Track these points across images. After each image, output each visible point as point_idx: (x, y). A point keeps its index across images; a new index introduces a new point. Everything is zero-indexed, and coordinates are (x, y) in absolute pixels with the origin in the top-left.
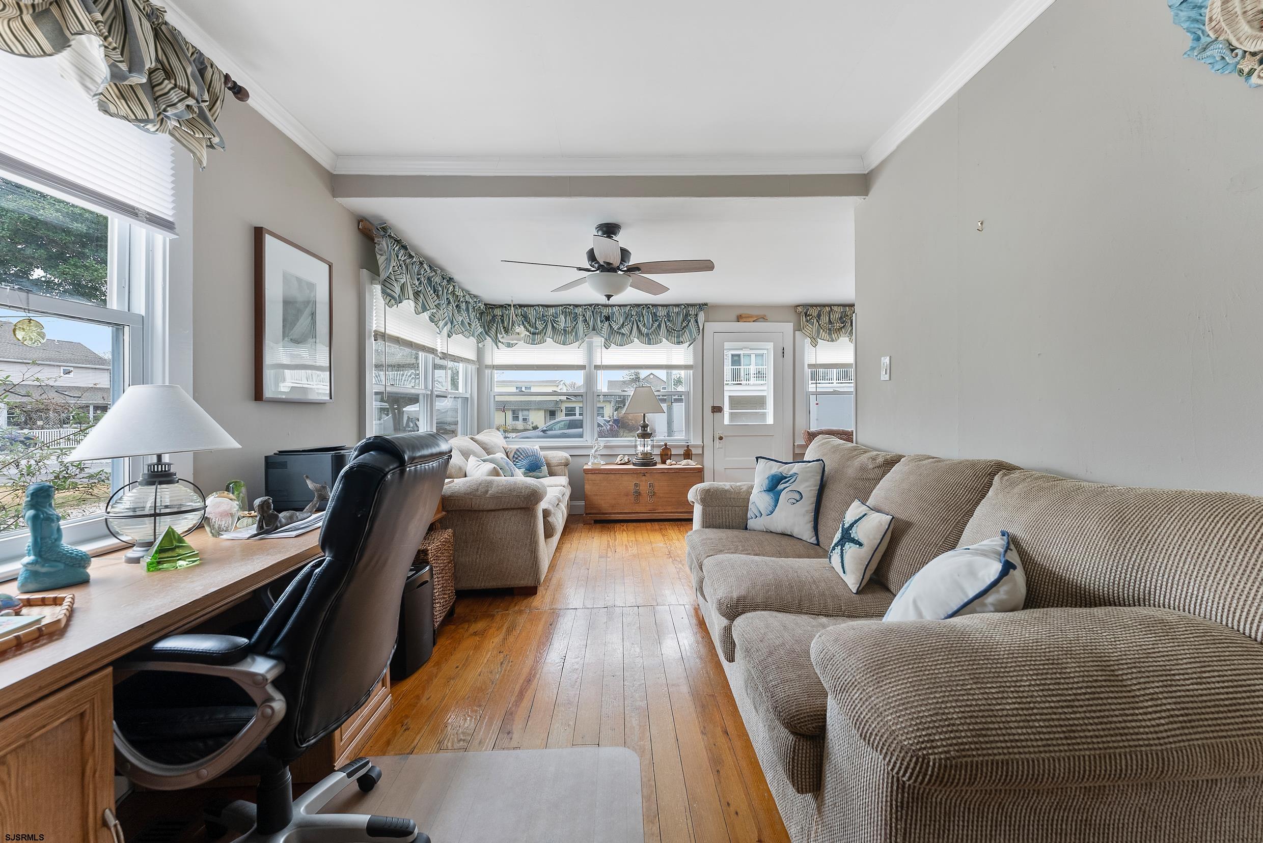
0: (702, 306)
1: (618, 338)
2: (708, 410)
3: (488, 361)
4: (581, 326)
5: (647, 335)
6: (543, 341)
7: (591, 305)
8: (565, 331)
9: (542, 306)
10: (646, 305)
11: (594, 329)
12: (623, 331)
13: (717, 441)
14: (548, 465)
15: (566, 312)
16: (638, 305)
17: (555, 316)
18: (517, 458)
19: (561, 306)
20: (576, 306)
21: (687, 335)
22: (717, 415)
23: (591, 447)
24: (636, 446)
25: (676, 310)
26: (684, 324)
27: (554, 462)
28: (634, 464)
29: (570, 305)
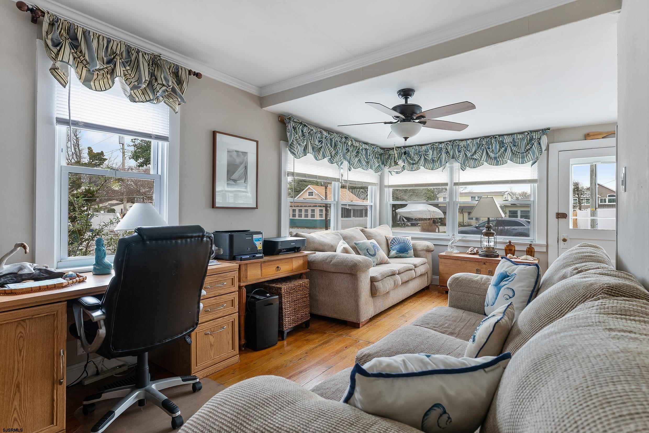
0: (545, 131)
1: (472, 162)
2: (552, 216)
3: (386, 183)
4: (444, 155)
5: (495, 158)
6: (418, 169)
7: (450, 141)
8: (433, 160)
9: (418, 145)
10: (493, 136)
11: (453, 157)
12: (474, 157)
13: (561, 242)
14: (415, 250)
15: (433, 148)
16: (488, 137)
17: (426, 151)
18: (393, 244)
19: (430, 144)
20: (441, 143)
21: (530, 155)
22: (562, 220)
23: (449, 240)
24: (481, 242)
25: (520, 136)
26: (528, 147)
27: (419, 248)
28: (480, 255)
29: (436, 143)
